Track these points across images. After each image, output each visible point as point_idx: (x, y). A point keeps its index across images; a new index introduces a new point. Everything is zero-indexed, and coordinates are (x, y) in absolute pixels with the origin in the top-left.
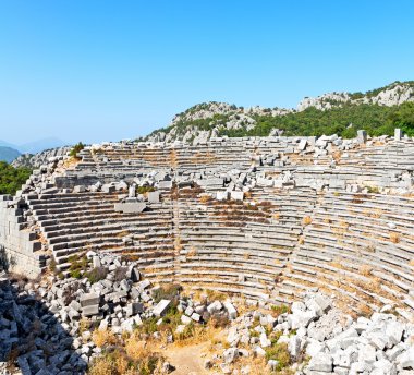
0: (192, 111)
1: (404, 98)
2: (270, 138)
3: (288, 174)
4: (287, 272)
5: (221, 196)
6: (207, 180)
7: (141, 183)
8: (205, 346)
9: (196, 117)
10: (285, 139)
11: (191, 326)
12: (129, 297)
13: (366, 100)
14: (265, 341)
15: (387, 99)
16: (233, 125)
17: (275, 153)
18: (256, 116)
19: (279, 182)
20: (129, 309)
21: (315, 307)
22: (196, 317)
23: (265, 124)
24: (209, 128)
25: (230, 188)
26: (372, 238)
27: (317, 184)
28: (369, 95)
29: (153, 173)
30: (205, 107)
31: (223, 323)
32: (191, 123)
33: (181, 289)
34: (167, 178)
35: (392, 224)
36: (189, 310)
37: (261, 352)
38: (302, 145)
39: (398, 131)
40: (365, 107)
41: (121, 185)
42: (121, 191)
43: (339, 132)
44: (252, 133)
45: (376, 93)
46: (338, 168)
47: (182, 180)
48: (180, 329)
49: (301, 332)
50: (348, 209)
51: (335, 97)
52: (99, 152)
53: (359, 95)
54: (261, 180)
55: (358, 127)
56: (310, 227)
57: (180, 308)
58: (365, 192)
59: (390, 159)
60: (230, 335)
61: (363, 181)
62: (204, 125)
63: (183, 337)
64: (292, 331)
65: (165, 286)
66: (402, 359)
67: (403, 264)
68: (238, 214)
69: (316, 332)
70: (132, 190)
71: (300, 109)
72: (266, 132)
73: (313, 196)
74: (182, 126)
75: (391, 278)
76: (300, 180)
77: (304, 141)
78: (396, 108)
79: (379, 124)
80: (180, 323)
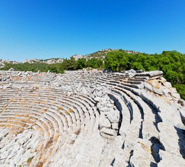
1: (53, 62)
2: (9, 71)
3: (10, 84)
10: (13, 72)
13: (44, 62)
15: (49, 62)
17: (8, 76)
18: (6, 63)
19: (5, 87)
26: (32, 103)
27: (19, 87)
28: (45, 60)
35: (39, 98)
38: (19, 74)
39: (49, 71)
40: (43, 64)
43: (33, 70)
45: (47, 60)
46: (29, 82)
50: (28, 94)
51: (35, 60)
53: (42, 60)
55: (38, 70)
58: (34, 89)
59: (45, 79)
61: (35, 85)
67: (39, 110)
71: (23, 62)
72: (8, 69)
73: (16, 91)
75: (34, 116)
76: (14, 86)
77: (20, 72)
78: (51, 65)
79: (45, 69)
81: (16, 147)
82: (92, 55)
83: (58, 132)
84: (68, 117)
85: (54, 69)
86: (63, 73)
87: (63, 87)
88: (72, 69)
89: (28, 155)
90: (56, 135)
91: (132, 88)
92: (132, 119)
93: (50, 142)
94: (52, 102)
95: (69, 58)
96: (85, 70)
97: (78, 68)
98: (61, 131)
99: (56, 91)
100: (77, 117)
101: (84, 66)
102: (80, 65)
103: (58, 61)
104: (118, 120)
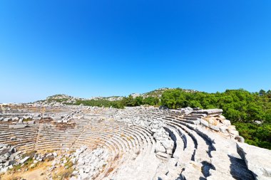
0: (55, 96)
1: (114, 100)
2: (80, 106)
3: (82, 115)
4: (77, 141)
5: (59, 121)
6: (56, 117)
7: (26, 118)
8: (41, 169)
9: (56, 98)
10: (83, 107)
11: (38, 163)
12: (8, 159)
14: (65, 161)
15: (111, 100)
16: (69, 101)
17: (80, 110)
18: (77, 100)
19: (79, 117)
20: (7, 163)
21: (82, 149)
22: (41, 160)
23: (79, 102)
24: (60, 102)
25: (63, 119)
26: (101, 130)
27: (90, 118)
28: (107, 98)
29: (33, 114)
30: (61, 96)
31: (51, 159)
32: (54, 100)
33: (36, 152)
34: (39, 116)
35: (106, 127)
36: (37, 158)
37: (63, 165)
39: (111, 106)
40: (106, 101)
41: (17, 118)
42: (15, 121)
43: (98, 106)
44: (75, 104)
45: (109, 98)
46: (96, 114)
47: (46, 117)
48: (32, 165)
49: (77, 158)
50: (96, 124)
51: (99, 98)
52: (7, 106)
53: (105, 98)
54: (74, 117)
55: (103, 105)
56: (86, 129)
57: (34, 158)
58: (101, 120)
59: (108, 113)
60: (53, 163)
61: (101, 117)
62: (59, 101)
63: (32, 168)
64: (74, 157)
65: (29, 152)
66: (102, 157)
68: (64, 127)
69: (81, 156)
70: (21, 120)
71: (90, 99)
73: (88, 121)
74: (50, 101)
75: (103, 139)
76: (86, 117)
77: (89, 107)
78: (112, 102)
79: (108, 105)
80: (33, 163)
81: (94, 157)
82: (149, 94)
83: (122, 151)
84: (129, 142)
85: (115, 105)
86: (123, 108)
87: (124, 120)
88: (131, 106)
89: (102, 163)
90: (120, 153)
91: (187, 124)
92: (185, 147)
93: (117, 157)
94: (116, 130)
95: (127, 96)
96: (142, 106)
97: (136, 105)
98: (125, 151)
99: (118, 122)
100: (137, 143)
101: (141, 103)
102: (138, 102)
103: (118, 99)
104: (172, 148)
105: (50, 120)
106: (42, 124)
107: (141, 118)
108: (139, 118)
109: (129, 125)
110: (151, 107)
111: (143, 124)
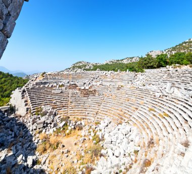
0: (77, 63)
1: (129, 61)
2: (97, 71)
3: (101, 81)
4: (99, 111)
5: (83, 88)
6: (79, 83)
7: (61, 84)
8: (75, 137)
9: (78, 65)
10: (100, 72)
11: (71, 130)
12: (53, 121)
13: (120, 62)
14: (92, 134)
15: (125, 62)
16: (87, 67)
17: (98, 75)
18: (93, 65)
19: (98, 84)
20: (52, 125)
21: (107, 122)
22: (73, 127)
23: (96, 67)
24: (81, 68)
25: (85, 86)
26: (122, 100)
27: (108, 84)
28: (121, 60)
29: (64, 81)
30: (80, 62)
31: (81, 129)
32: (77, 67)
33: (69, 118)
34: (68, 83)
35: (127, 96)
36: (71, 125)
37: (91, 138)
38: (104, 73)
39: (128, 70)
40: (120, 64)
41: (55, 84)
42: (55, 86)
43: (114, 70)
44: (92, 70)
45: (122, 60)
46: (113, 80)
47: (72, 83)
48: (68, 131)
49: (103, 131)
50: (116, 91)
51: (113, 61)
52: (50, 75)
53: (118, 60)
54: (94, 83)
55: (118, 69)
56: (106, 97)
57: (68, 124)
58: (120, 87)
59: (126, 78)
60: (83, 133)
61: (120, 84)
62: (80, 67)
63: (68, 134)
64: (100, 130)
65: (65, 117)
66: (130, 138)
67: (130, 107)
68: (87, 93)
69: (107, 130)
70: (58, 86)
71: (104, 63)
72: (95, 70)
73: (107, 88)
74: (74, 68)
75: (127, 112)
76: (104, 83)
77: (105, 72)
78: (127, 64)
79: (123, 68)
80: (68, 129)
81: (121, 136)
82: (174, 49)
83: (157, 134)
84: (164, 120)
85: (132, 69)
86: (142, 72)
87: (147, 87)
88: (152, 67)
95: (144, 56)
96: (170, 68)
97: (159, 66)
99: (141, 90)
101: (167, 63)
102: (161, 62)
103: (133, 60)
105: (76, 86)
106: (71, 90)
107: (173, 85)
108: (169, 85)
109: (158, 95)
110: (184, 68)
111: (178, 94)
